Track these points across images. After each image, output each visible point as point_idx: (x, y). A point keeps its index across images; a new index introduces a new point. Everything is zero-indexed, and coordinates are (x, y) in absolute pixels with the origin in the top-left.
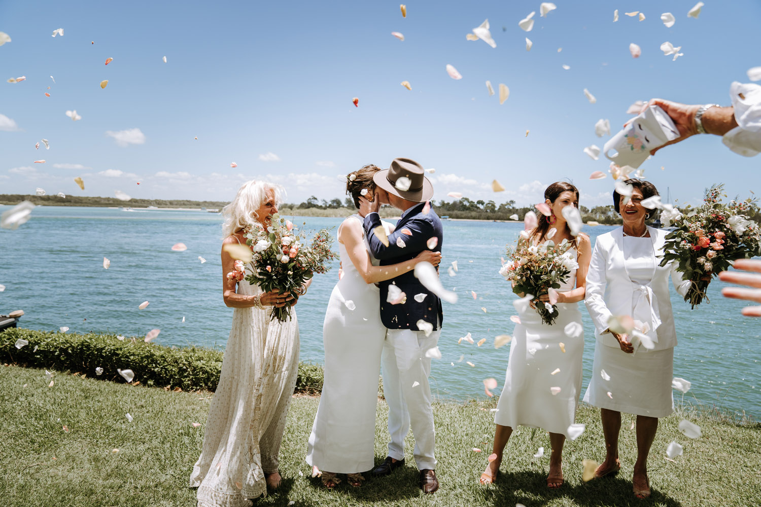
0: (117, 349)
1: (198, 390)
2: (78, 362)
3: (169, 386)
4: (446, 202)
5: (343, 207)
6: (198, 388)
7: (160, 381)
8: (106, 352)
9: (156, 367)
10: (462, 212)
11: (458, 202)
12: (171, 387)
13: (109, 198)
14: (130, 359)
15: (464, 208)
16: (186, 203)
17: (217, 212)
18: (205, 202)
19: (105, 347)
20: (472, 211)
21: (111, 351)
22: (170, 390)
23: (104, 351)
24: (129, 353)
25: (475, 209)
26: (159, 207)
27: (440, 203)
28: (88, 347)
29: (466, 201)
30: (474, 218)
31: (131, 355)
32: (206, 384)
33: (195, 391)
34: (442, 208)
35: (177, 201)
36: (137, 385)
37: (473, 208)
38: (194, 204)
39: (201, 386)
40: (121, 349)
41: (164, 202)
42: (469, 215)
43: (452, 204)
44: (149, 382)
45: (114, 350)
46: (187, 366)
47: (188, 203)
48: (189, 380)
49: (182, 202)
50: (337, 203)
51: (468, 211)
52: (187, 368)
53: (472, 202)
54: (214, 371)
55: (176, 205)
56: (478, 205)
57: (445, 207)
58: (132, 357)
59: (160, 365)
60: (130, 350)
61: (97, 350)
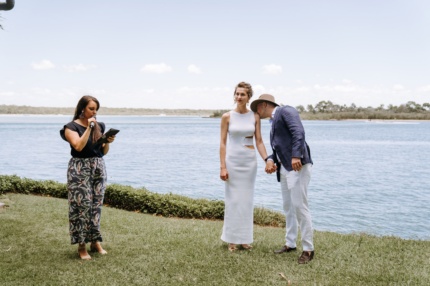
0: (128, 192)
1: (172, 216)
2: (106, 199)
3: (155, 214)
4: (394, 106)
5: (306, 112)
6: (172, 215)
7: (151, 211)
8: (121, 194)
9: (149, 202)
10: (409, 114)
11: (405, 105)
12: (156, 214)
13: (132, 108)
14: (134, 197)
15: (411, 110)
16: (186, 111)
17: (208, 118)
18: (200, 110)
19: (121, 190)
20: (418, 112)
21: (124, 193)
22: (156, 216)
23: (120, 193)
24: (134, 194)
25: (422, 111)
26: (167, 115)
27: (388, 107)
28: (112, 190)
29: (412, 104)
30: (420, 119)
31: (135, 195)
32: (176, 214)
33: (170, 217)
34: (390, 111)
35: (180, 110)
36: (138, 212)
37: (419, 110)
38: (192, 112)
39: (173, 214)
40: (130, 192)
41: (170, 111)
42: (415, 116)
43: (399, 107)
44: (144, 211)
45: (126, 192)
46: (166, 203)
47: (188, 111)
48: (167, 211)
49: (183, 111)
50: (301, 109)
51: (414, 113)
52: (166, 204)
53: (418, 105)
54: (181, 206)
55: (179, 112)
56: (424, 108)
57: (393, 110)
58: (135, 197)
59: (151, 202)
60: (134, 193)
61: (117, 192)
